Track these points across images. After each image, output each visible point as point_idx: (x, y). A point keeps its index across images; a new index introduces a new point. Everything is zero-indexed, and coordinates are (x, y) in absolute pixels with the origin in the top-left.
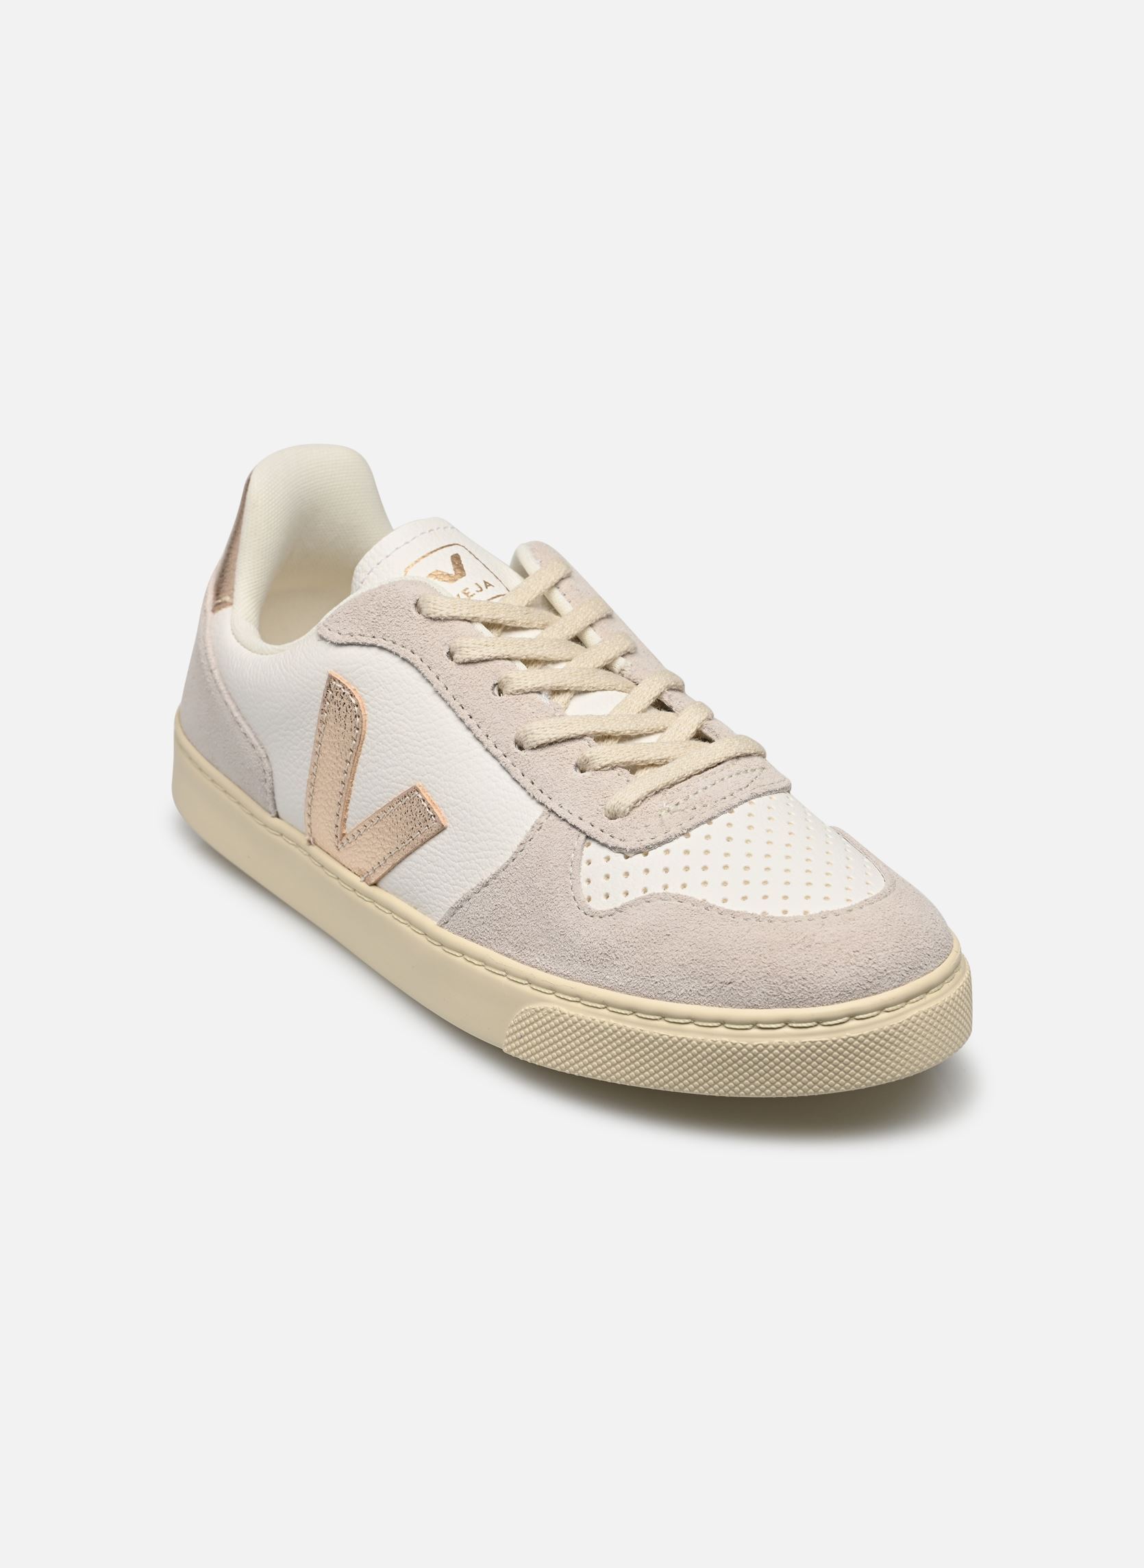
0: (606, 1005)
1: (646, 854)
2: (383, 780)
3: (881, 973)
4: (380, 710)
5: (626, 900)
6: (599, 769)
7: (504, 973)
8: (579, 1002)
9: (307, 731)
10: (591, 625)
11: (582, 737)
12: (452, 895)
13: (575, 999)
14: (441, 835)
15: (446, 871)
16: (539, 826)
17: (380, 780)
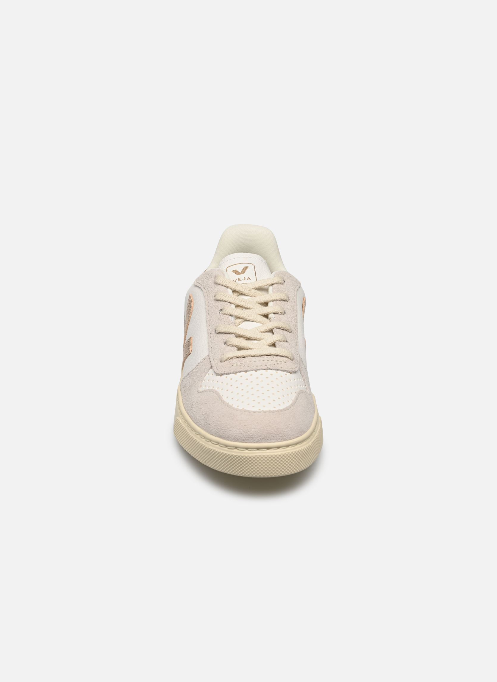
1: (221, 376)
3: (250, 436)
6: (230, 345)
10: (273, 301)
11: (231, 333)
16: (205, 359)
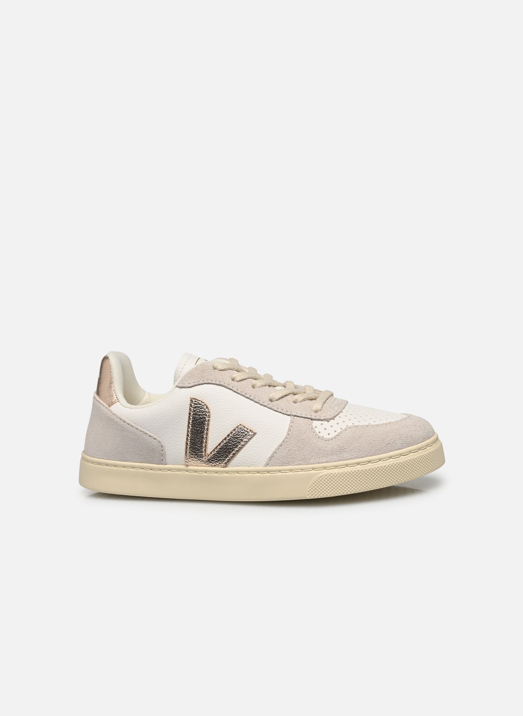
0: (347, 465)
1: (335, 419)
2: (224, 427)
4: (215, 404)
5: (336, 434)
6: (302, 401)
7: (301, 470)
8: (336, 468)
9: (183, 422)
12: (267, 454)
13: (334, 468)
14: (255, 437)
15: (261, 447)
16: (292, 422)
17: (222, 427)
